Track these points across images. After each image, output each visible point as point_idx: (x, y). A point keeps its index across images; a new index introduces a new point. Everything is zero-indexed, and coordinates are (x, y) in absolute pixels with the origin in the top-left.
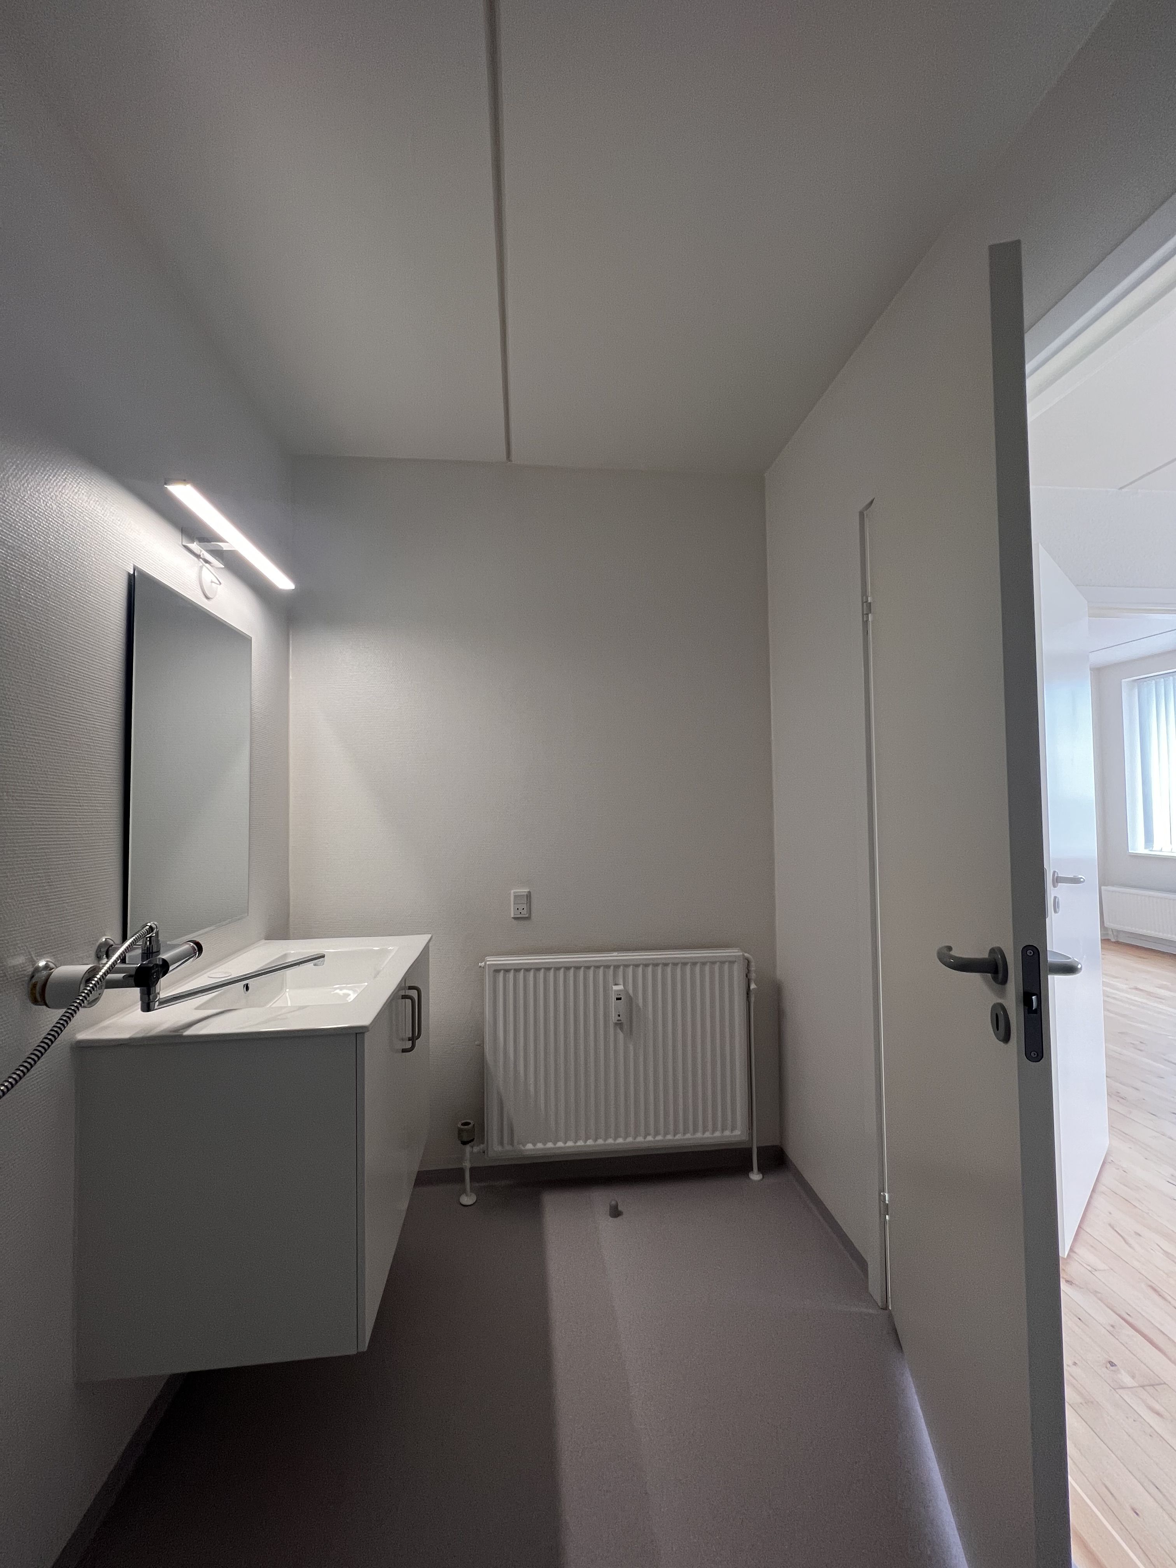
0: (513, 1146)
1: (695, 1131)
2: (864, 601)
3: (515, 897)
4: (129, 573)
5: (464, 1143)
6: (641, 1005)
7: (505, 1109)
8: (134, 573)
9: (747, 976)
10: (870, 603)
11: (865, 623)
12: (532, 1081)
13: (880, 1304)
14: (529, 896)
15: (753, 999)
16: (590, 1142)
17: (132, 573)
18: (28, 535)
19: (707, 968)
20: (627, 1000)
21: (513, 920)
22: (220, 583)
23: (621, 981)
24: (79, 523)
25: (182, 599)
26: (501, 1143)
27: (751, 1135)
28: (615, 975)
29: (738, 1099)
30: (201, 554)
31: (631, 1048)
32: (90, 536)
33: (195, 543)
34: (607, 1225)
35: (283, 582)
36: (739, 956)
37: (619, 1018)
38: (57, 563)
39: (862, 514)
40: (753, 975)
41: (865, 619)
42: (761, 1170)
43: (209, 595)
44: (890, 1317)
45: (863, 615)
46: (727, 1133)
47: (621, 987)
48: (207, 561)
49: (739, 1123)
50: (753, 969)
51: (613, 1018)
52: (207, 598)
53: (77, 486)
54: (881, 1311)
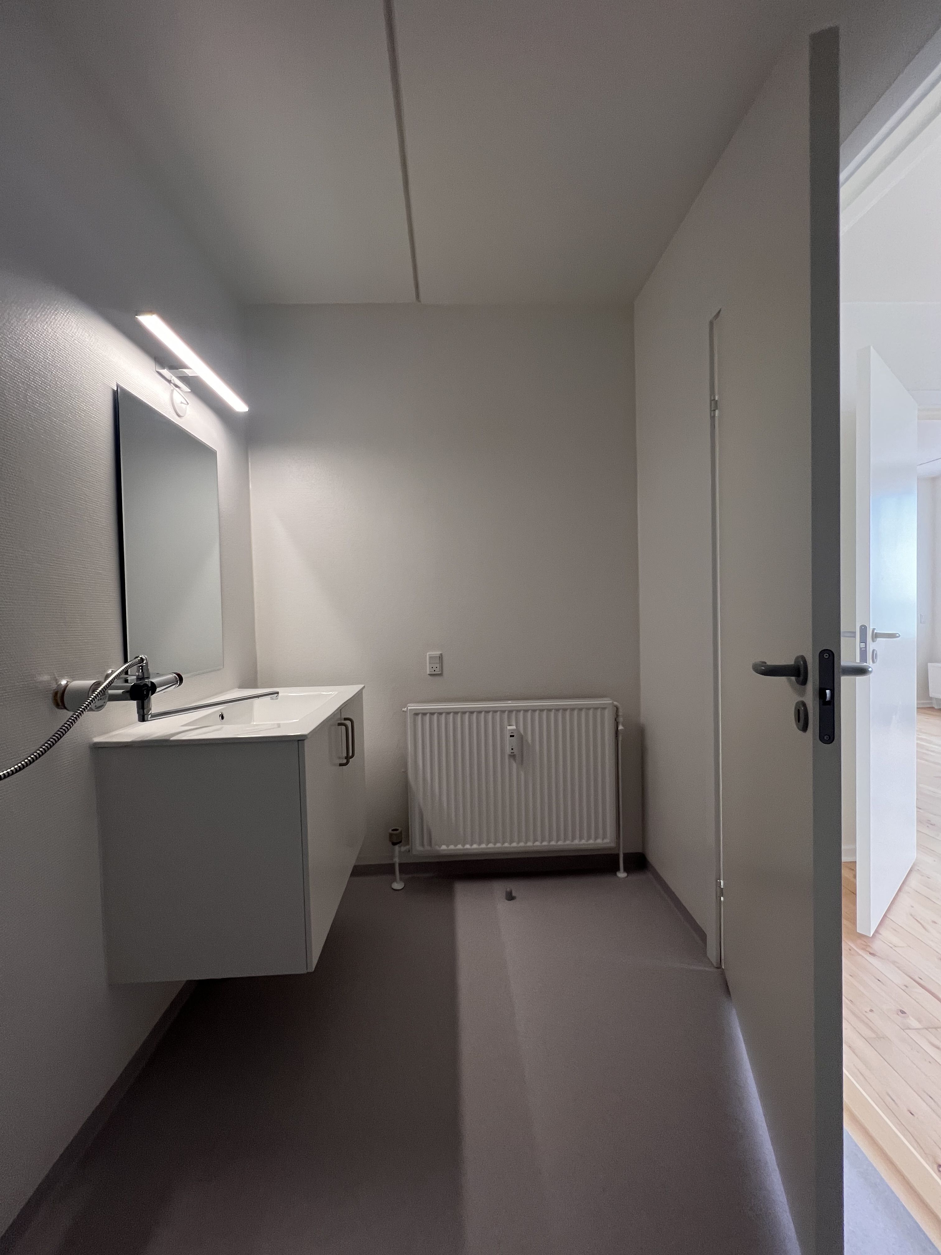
0: (431, 847)
1: (573, 838)
2: (712, 398)
3: (430, 658)
4: (113, 390)
5: (394, 844)
6: (530, 741)
7: (424, 817)
8: (117, 389)
9: (616, 720)
10: (717, 400)
11: (713, 418)
12: (444, 798)
13: (715, 964)
14: (441, 657)
15: (620, 738)
16: (491, 845)
17: (116, 389)
18: (30, 351)
19: (583, 713)
20: (519, 737)
21: (429, 676)
22: (188, 403)
23: (514, 723)
24: (70, 346)
25: (158, 414)
26: (423, 845)
27: (618, 843)
28: (509, 718)
29: (608, 815)
30: (172, 380)
31: (522, 774)
32: (80, 357)
33: (166, 369)
34: (503, 906)
35: (239, 406)
36: (610, 704)
37: (512, 751)
38: (55, 376)
39: (711, 323)
40: (621, 719)
41: (712, 415)
42: (626, 870)
43: (181, 414)
44: (723, 974)
45: (711, 411)
46: (599, 841)
47: (514, 727)
48: (177, 386)
49: (608, 835)
50: (620, 714)
51: (508, 751)
52: (179, 416)
53: (67, 315)
54: (716, 970)
